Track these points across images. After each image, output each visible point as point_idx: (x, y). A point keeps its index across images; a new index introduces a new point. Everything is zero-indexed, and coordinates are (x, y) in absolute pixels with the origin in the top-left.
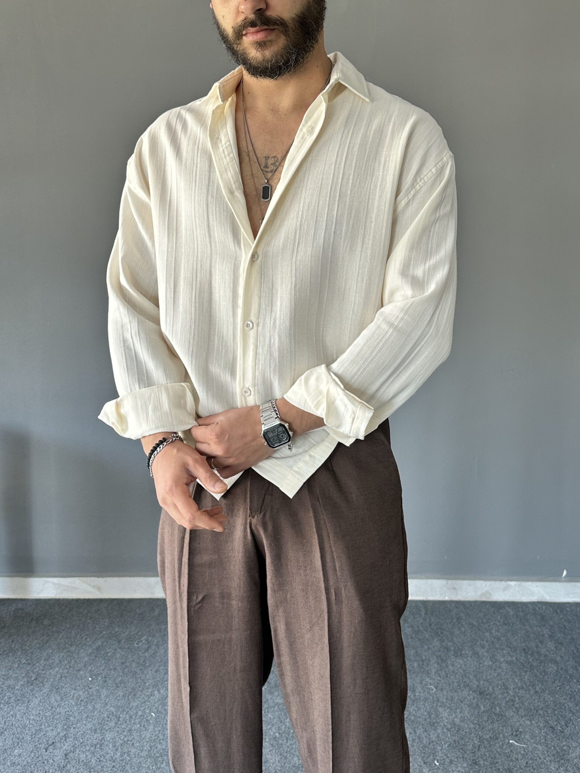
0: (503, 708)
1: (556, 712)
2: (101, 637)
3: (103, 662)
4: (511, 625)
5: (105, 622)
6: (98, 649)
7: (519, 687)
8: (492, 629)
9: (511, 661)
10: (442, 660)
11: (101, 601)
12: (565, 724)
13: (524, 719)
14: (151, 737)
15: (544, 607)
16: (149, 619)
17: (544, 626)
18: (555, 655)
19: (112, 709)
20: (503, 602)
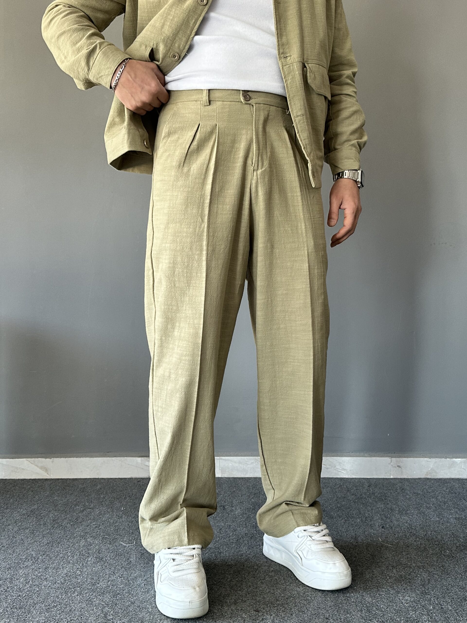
2: (38, 504)
3: (35, 520)
5: (46, 493)
6: (32, 511)
8: (438, 496)
10: (386, 517)
11: (46, 480)
16: (89, 491)
19: (33, 553)
20: (448, 479)
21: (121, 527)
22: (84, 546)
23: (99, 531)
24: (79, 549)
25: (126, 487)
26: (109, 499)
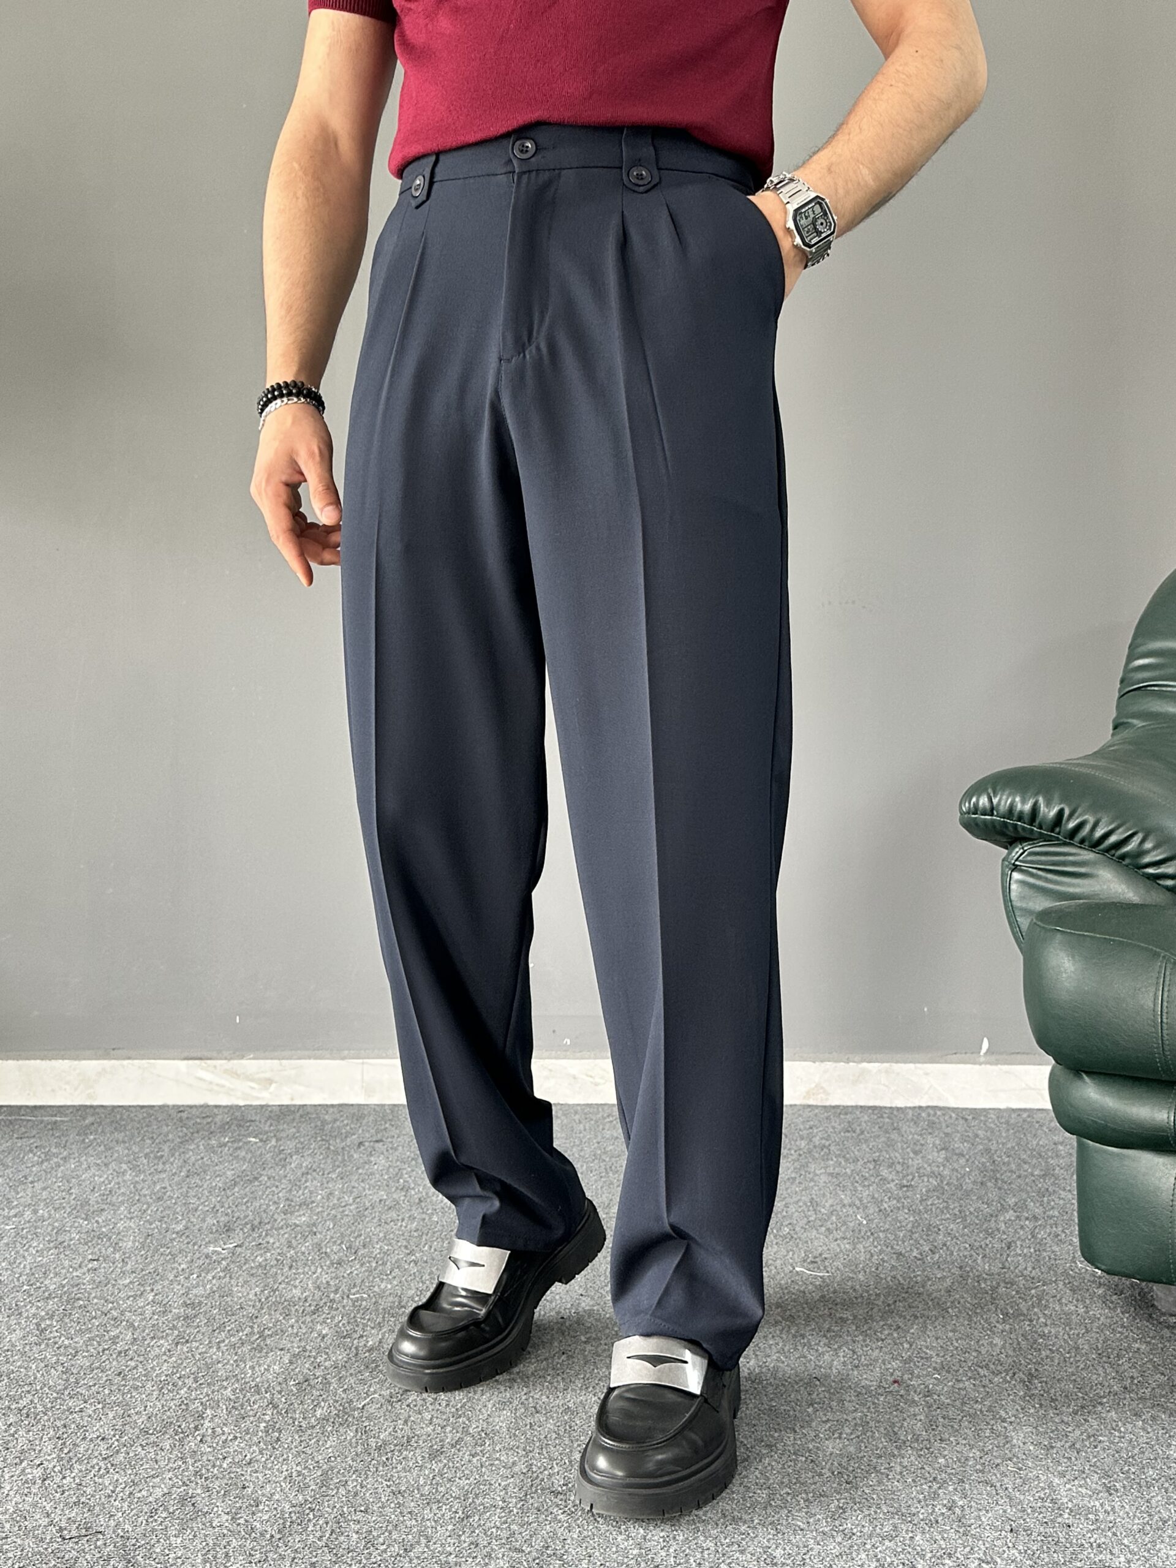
0: (797, 1229)
1: (917, 1235)
4: (858, 1131)
7: (844, 1206)
8: (815, 1136)
9: (838, 1174)
12: (931, 1251)
13: (839, 1242)
15: (939, 1113)
17: (930, 1133)
18: (942, 1168)
20: (852, 1106)
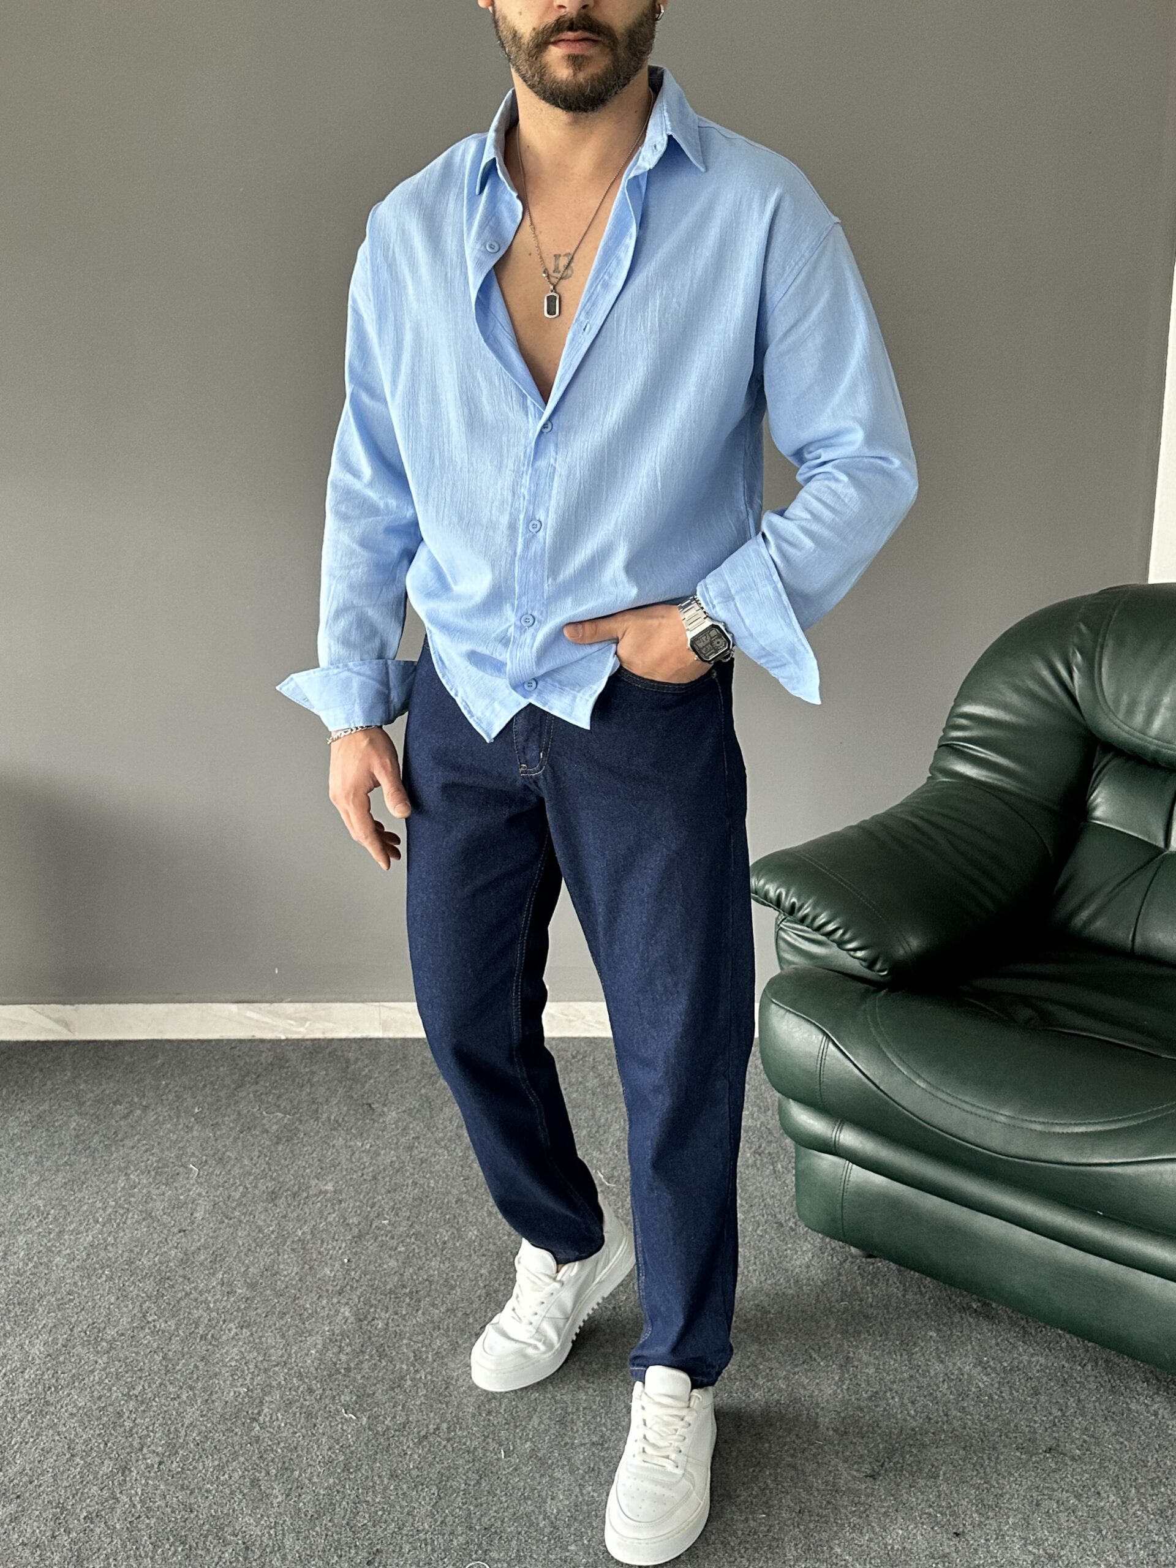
2: (51, 1099)
3: (44, 1134)
5: (65, 1075)
6: (40, 1116)
11: (67, 1042)
14: (93, 1241)
16: (143, 1070)
19: (39, 1202)
21: (188, 1150)
22: (123, 1188)
23: (151, 1157)
24: (116, 1193)
25: (209, 1061)
26: (177, 1089)
